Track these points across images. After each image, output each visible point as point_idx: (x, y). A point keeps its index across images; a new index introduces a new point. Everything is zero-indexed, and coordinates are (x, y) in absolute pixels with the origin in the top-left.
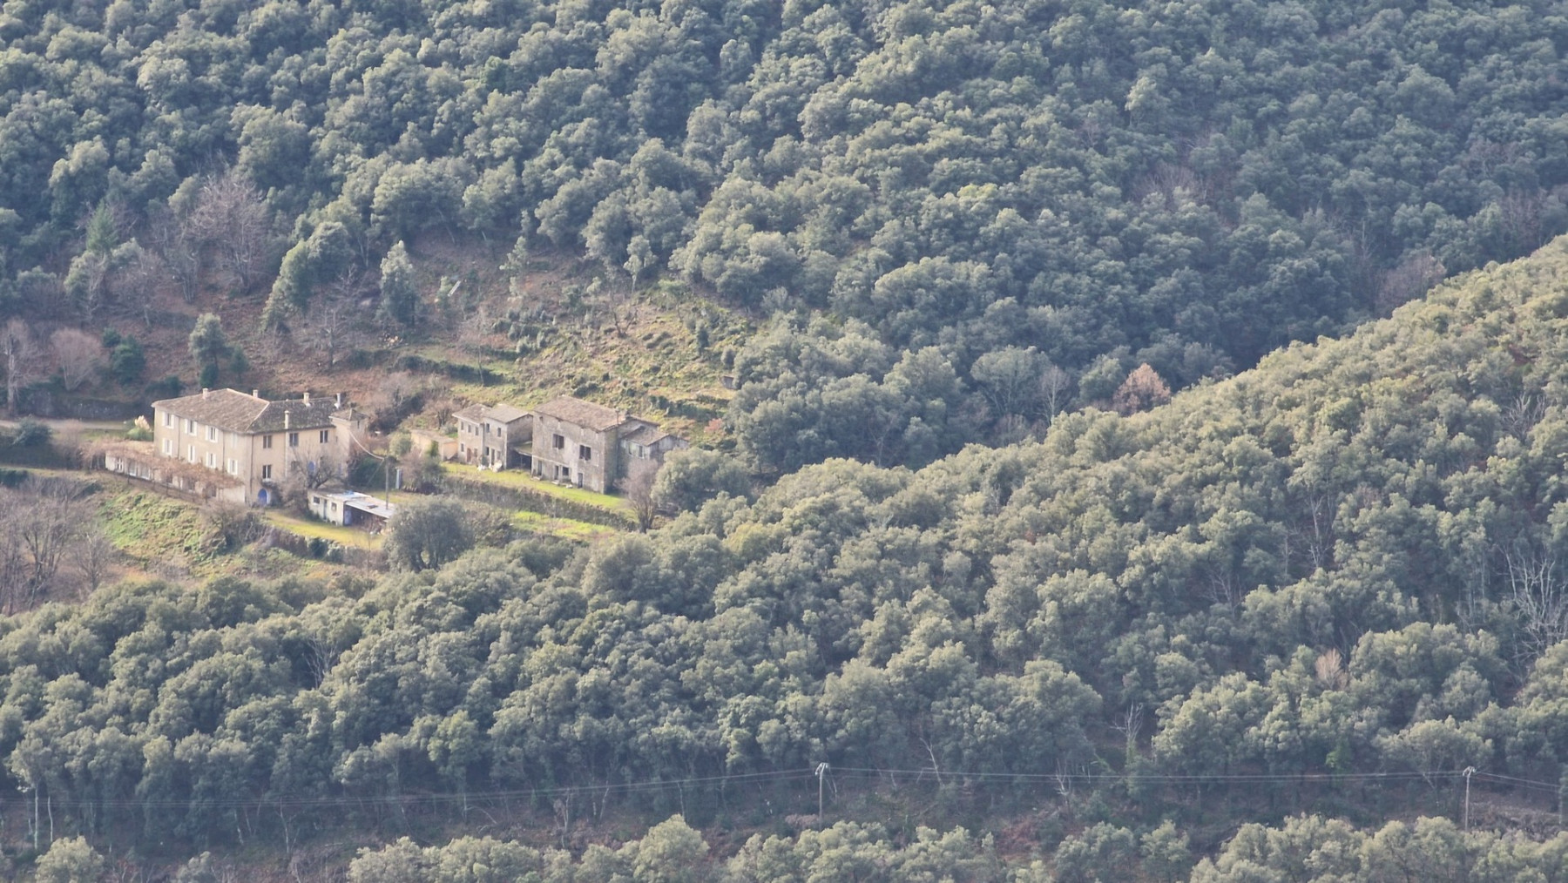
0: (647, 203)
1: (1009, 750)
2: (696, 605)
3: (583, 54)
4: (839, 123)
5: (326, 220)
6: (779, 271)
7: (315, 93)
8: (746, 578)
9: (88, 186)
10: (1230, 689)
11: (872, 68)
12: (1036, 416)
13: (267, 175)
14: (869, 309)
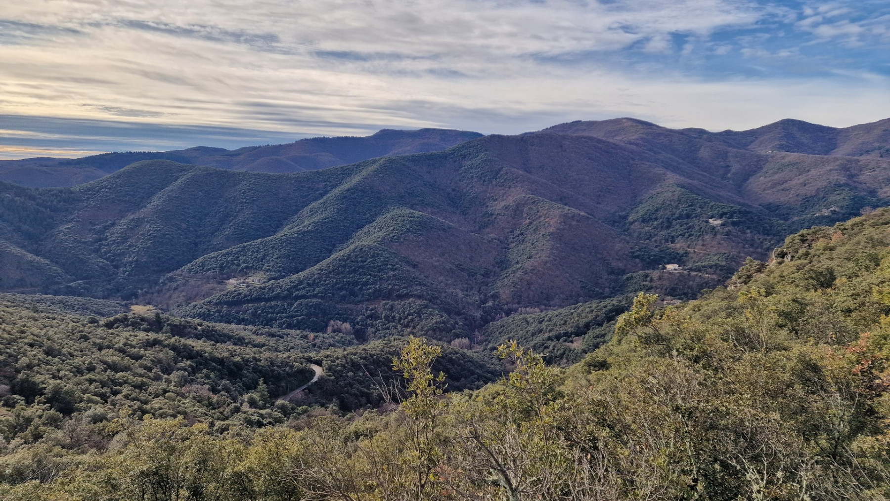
1: (284, 297)
2: (264, 289)
3: (256, 257)
4: (272, 261)
5: (240, 268)
6: (269, 269)
7: (240, 260)
8: (268, 288)
9: (225, 266)
10: (297, 292)
11: (274, 257)
12: (285, 277)
13: (237, 265)
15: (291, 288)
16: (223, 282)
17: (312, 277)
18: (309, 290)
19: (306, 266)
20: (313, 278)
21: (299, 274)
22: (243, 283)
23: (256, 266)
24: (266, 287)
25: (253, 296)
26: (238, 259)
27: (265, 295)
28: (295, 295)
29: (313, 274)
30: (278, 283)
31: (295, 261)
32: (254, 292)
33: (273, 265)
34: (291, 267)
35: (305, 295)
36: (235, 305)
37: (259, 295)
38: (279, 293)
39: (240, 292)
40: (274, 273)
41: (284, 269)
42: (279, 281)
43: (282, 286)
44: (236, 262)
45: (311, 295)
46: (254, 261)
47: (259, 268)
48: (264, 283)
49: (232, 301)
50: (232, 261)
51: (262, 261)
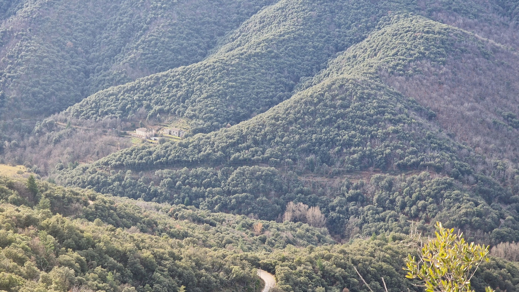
0: (182, 109)
1: (216, 160)
2: (187, 147)
3: (176, 96)
4: (200, 101)
5: (152, 112)
6: (194, 115)
7: (150, 100)
8: (192, 144)
9: (129, 109)
10: (237, 154)
11: (202, 96)
12: (219, 129)
13: (146, 108)
14: (203, 119)
15: (227, 147)
16: (125, 134)
17: (261, 129)
18: (257, 152)
19: (252, 112)
20: (263, 132)
21: (240, 124)
22: (156, 135)
23: (175, 110)
24: (189, 143)
25: (170, 158)
26: (148, 98)
27: (188, 157)
28: (235, 159)
29: (263, 125)
30: (208, 138)
31: (234, 103)
32: (171, 151)
33: (201, 109)
34: (227, 112)
35: (250, 160)
36: (143, 170)
37: (178, 156)
38: (209, 154)
39: (151, 149)
40: (201, 121)
41: (217, 116)
42: (208, 135)
43: (213, 143)
44: (144, 102)
45: (259, 159)
46: (172, 101)
47: (179, 112)
48: (186, 136)
49: (139, 164)
50: (139, 100)
51: (184, 102)
